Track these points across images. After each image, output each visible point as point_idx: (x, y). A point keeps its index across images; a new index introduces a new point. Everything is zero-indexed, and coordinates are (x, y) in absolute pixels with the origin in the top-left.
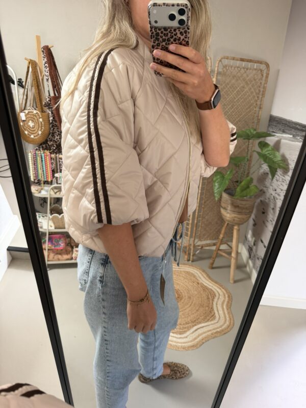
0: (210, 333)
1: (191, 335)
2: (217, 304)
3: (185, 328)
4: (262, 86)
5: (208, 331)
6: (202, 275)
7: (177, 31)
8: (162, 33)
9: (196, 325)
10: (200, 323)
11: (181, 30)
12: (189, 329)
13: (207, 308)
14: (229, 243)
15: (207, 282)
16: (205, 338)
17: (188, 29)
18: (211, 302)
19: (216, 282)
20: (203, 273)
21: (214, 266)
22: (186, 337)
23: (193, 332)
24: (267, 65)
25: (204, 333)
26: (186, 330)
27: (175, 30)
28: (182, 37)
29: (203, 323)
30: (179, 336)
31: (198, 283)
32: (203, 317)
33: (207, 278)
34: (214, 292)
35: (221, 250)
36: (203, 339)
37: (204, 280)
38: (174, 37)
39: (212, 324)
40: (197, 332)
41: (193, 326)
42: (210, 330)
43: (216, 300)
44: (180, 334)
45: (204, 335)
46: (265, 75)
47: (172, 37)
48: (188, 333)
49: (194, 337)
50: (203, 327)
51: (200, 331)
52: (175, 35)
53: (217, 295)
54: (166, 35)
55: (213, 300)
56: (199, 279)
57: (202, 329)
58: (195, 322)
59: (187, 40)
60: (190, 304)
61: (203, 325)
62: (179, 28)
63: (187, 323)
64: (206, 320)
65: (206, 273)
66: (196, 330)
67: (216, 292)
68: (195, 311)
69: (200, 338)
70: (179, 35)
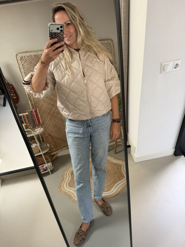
0: (124, 185)
1: (115, 189)
2: (123, 170)
3: (110, 187)
4: (112, 52)
5: (123, 185)
6: (112, 158)
7: (60, 34)
8: (54, 35)
9: (115, 184)
10: (117, 182)
11: (61, 34)
12: (112, 187)
13: (119, 174)
14: (121, 138)
15: (115, 161)
16: (122, 188)
17: (64, 33)
18: (120, 170)
19: (120, 160)
20: (112, 157)
21: (117, 152)
22: (112, 191)
23: (115, 188)
24: (112, 40)
25: (121, 186)
26: (111, 188)
27: (59, 34)
28: (61, 36)
29: (119, 181)
30: (108, 192)
31: (111, 163)
32: (118, 179)
33: (115, 159)
34: (120, 165)
35: (118, 142)
36: (121, 190)
37: (114, 160)
38: (59, 36)
39: (124, 180)
40: (117, 187)
41: (114, 185)
42: (124, 184)
43: (122, 168)
44: (109, 191)
45: (121, 187)
46: (112, 46)
47: (58, 36)
48: (113, 189)
49: (116, 190)
50: (119, 183)
51: (118, 186)
52: (59, 35)
53: (122, 165)
54: (55, 36)
55: (121, 169)
56: (110, 161)
57: (119, 185)
58: (114, 183)
59: (63, 37)
60: (109, 175)
61: (119, 182)
62: (60, 33)
63: (110, 185)
64: (120, 180)
65: (114, 157)
66: (116, 186)
67: (121, 164)
68: (113, 177)
69: (120, 189)
70: (60, 36)
